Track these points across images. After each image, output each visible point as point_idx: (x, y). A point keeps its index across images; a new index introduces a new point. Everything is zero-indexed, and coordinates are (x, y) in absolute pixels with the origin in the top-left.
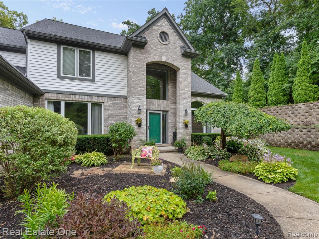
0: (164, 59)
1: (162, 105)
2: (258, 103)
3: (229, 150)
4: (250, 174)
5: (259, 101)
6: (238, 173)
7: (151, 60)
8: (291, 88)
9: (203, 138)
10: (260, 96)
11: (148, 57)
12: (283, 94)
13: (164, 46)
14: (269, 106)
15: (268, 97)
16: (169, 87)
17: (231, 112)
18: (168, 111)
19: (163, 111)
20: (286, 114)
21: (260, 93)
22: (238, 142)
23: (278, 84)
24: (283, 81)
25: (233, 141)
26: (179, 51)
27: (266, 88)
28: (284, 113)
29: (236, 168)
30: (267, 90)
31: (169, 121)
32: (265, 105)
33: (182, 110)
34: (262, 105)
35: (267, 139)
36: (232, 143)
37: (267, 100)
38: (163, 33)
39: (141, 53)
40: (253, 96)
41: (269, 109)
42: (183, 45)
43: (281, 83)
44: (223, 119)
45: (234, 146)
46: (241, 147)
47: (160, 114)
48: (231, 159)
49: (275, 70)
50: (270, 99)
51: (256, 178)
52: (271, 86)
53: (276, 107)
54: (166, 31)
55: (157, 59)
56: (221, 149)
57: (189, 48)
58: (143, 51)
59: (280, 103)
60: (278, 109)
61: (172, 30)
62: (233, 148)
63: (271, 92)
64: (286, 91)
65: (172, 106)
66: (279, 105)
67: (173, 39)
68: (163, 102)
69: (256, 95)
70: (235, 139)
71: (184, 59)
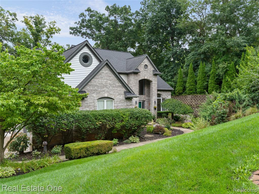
0: (146, 78)
1: (142, 98)
2: (191, 92)
3: (175, 120)
4: (181, 127)
5: (192, 90)
6: (178, 127)
7: (140, 79)
8: (207, 85)
9: (163, 114)
10: (192, 87)
11: (140, 78)
12: (204, 88)
13: (146, 72)
14: (197, 94)
15: (197, 89)
16: (146, 88)
17: (176, 106)
18: (145, 101)
19: (143, 101)
20: (205, 100)
21: (192, 85)
22: (179, 116)
23: (202, 82)
24: (204, 80)
25: (176, 116)
26: (152, 73)
27: (196, 82)
28: (204, 99)
29: (177, 125)
30: (196, 84)
31: (145, 106)
32: (195, 93)
33: (153, 101)
34: (193, 93)
35: (195, 114)
36: (176, 117)
37: (196, 90)
38: (146, 65)
39: (137, 76)
40: (189, 87)
41: (197, 96)
42: (154, 70)
43: (203, 81)
44: (173, 109)
45: (177, 118)
46: (180, 118)
47: (141, 102)
48: (175, 123)
49: (200, 73)
50: (198, 90)
51: (182, 127)
52: (198, 82)
53: (200, 95)
54: (146, 64)
55: (143, 78)
56: (172, 119)
57: (157, 71)
58: (138, 75)
59: (202, 93)
60: (201, 96)
61: (149, 63)
62: (176, 119)
63: (198, 86)
64: (205, 87)
65: (147, 98)
66: (202, 94)
67: (149, 68)
68: (143, 96)
69: (190, 87)
70: (177, 115)
71: (154, 76)
